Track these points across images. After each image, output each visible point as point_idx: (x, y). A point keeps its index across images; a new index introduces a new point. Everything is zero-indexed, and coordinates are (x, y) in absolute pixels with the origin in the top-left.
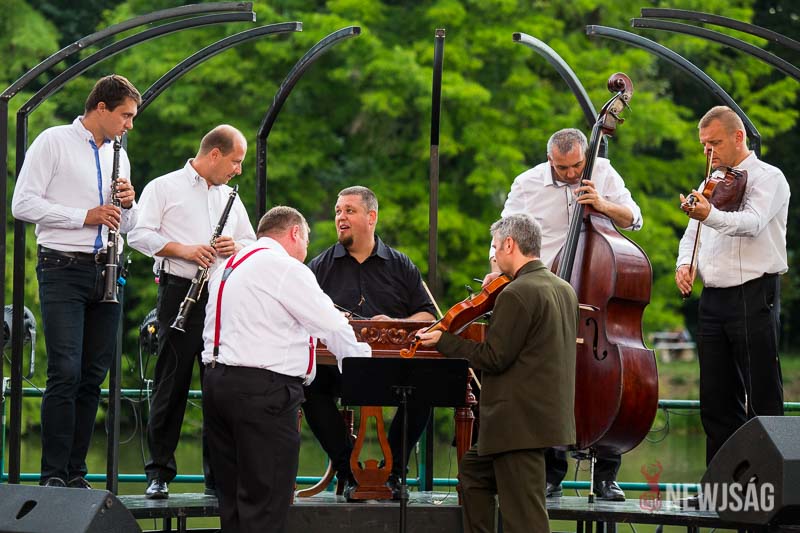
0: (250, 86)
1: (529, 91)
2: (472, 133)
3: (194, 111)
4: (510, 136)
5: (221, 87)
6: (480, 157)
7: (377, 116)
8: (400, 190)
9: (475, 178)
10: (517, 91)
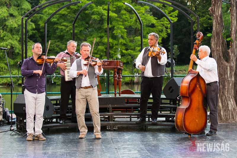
0: (69, 15)
1: (125, 14)
2: (114, 23)
3: (58, 20)
4: (121, 23)
5: (63, 15)
6: (115, 28)
7: (94, 20)
8: (100, 35)
9: (114, 32)
10: (123, 14)
